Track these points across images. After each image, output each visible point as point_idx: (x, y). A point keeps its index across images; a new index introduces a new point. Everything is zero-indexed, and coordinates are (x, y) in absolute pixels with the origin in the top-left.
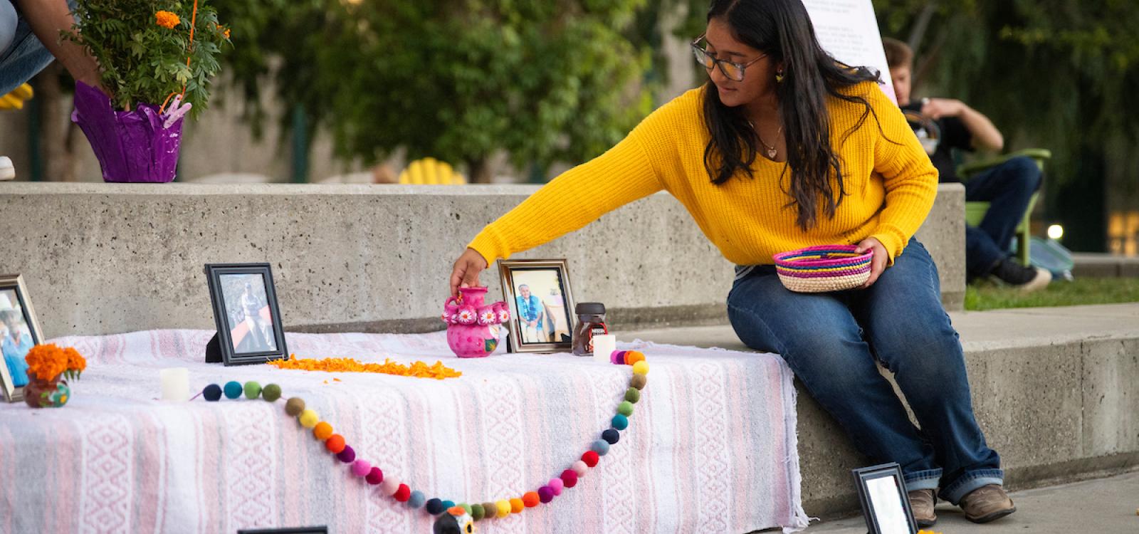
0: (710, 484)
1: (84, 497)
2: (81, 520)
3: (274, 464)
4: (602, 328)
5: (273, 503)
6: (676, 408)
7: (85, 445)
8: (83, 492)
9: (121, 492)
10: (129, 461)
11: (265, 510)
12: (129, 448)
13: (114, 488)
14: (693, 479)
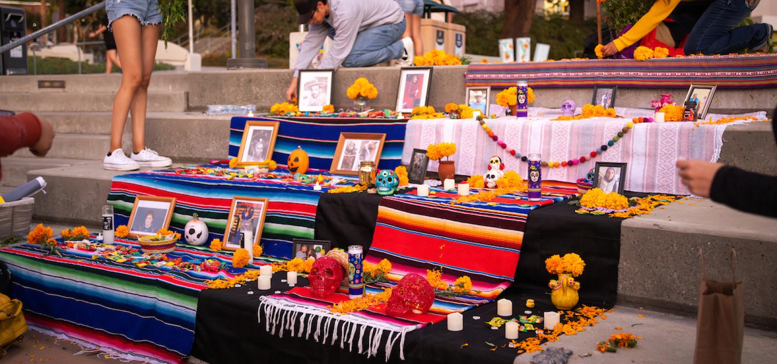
0: (664, 172)
1: (422, 139)
2: (421, 145)
3: (475, 138)
4: (689, 111)
5: (474, 149)
6: (648, 140)
7: (423, 126)
8: (422, 138)
9: (431, 139)
10: (434, 131)
11: (472, 150)
12: (434, 129)
13: (430, 138)
14: (654, 168)
